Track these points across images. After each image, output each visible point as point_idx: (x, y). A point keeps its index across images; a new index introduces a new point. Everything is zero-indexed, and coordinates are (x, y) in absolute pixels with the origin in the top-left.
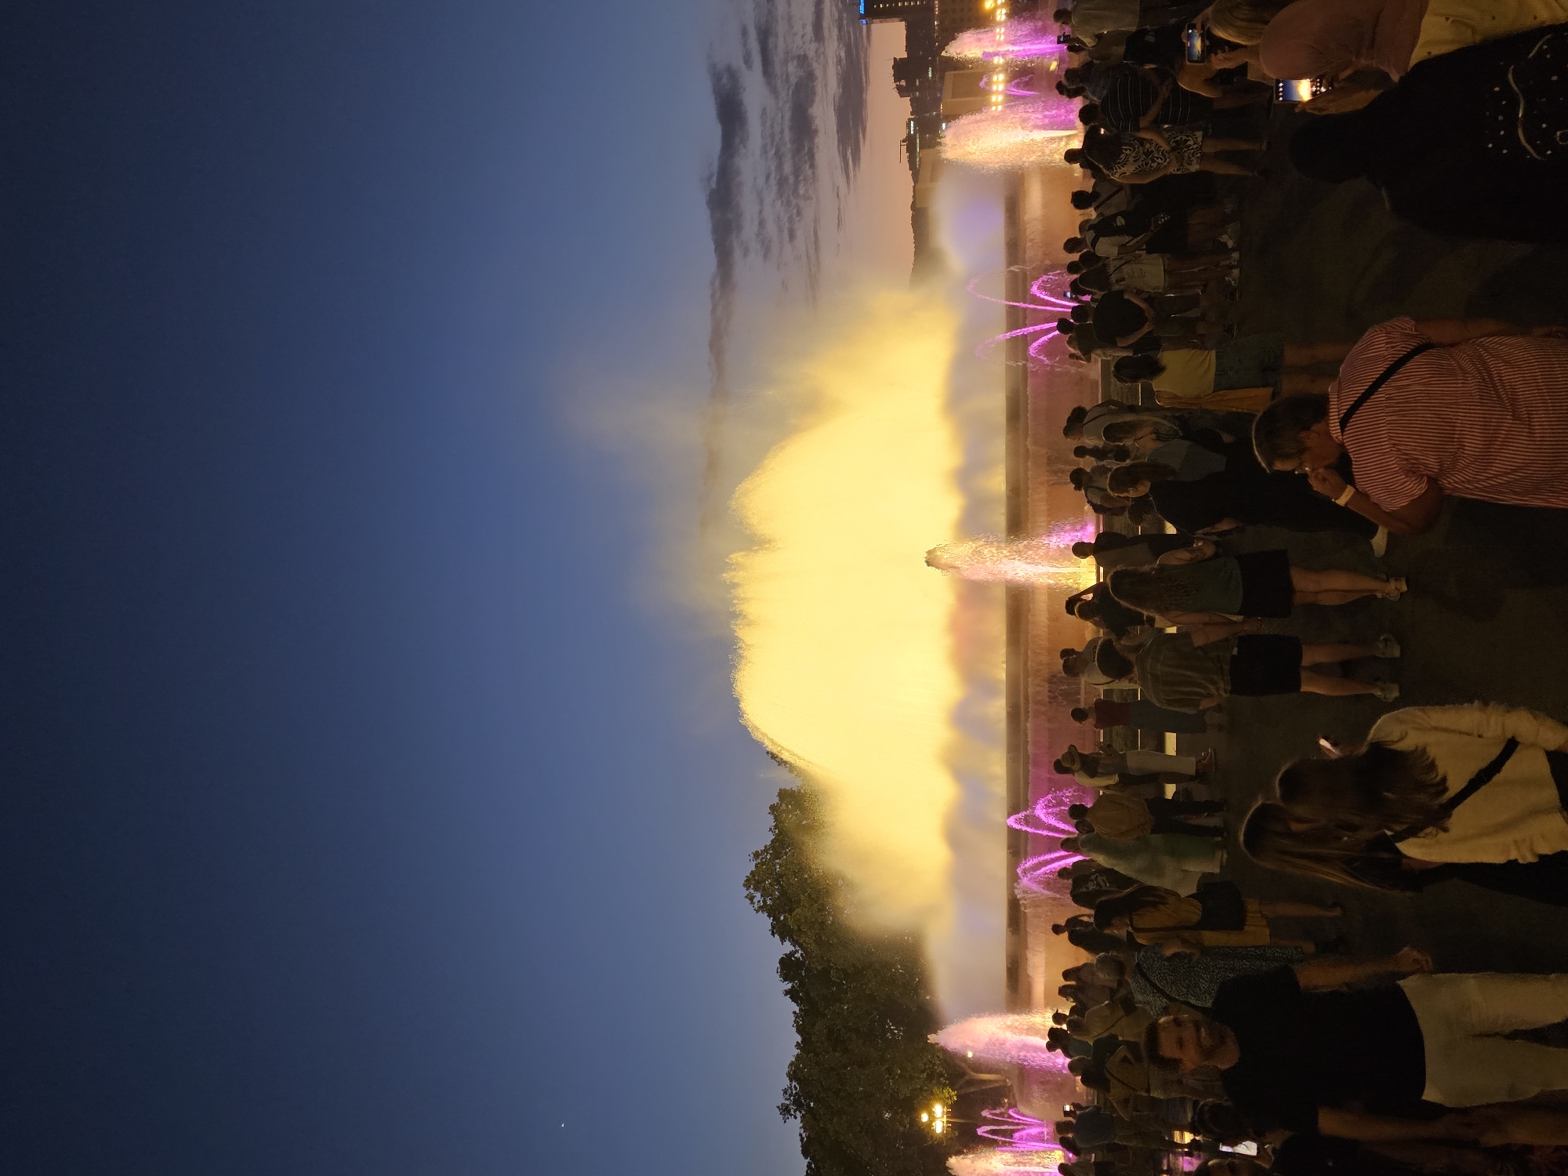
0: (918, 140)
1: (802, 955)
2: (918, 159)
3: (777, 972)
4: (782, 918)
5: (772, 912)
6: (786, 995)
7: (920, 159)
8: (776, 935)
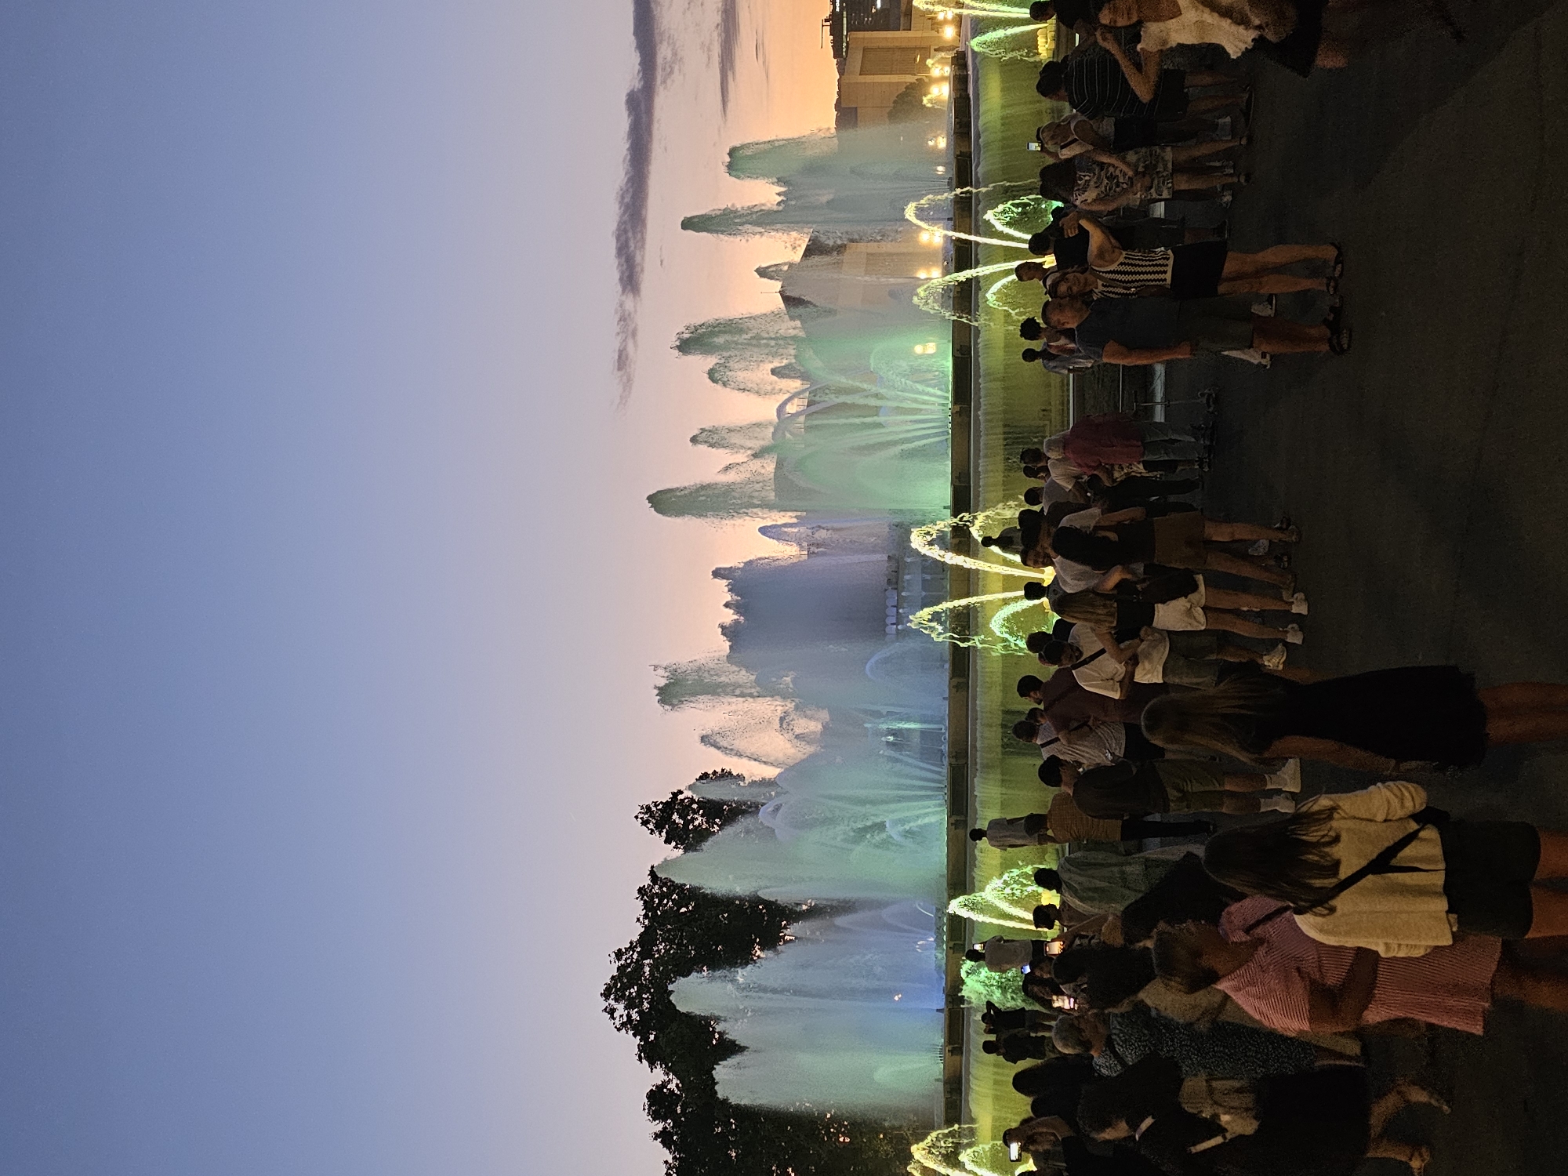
0: (845, 19)
1: (677, 1085)
2: (845, 44)
3: (644, 1109)
4: (652, 1037)
5: (639, 1029)
6: (655, 1139)
7: (847, 47)
8: (644, 1061)
